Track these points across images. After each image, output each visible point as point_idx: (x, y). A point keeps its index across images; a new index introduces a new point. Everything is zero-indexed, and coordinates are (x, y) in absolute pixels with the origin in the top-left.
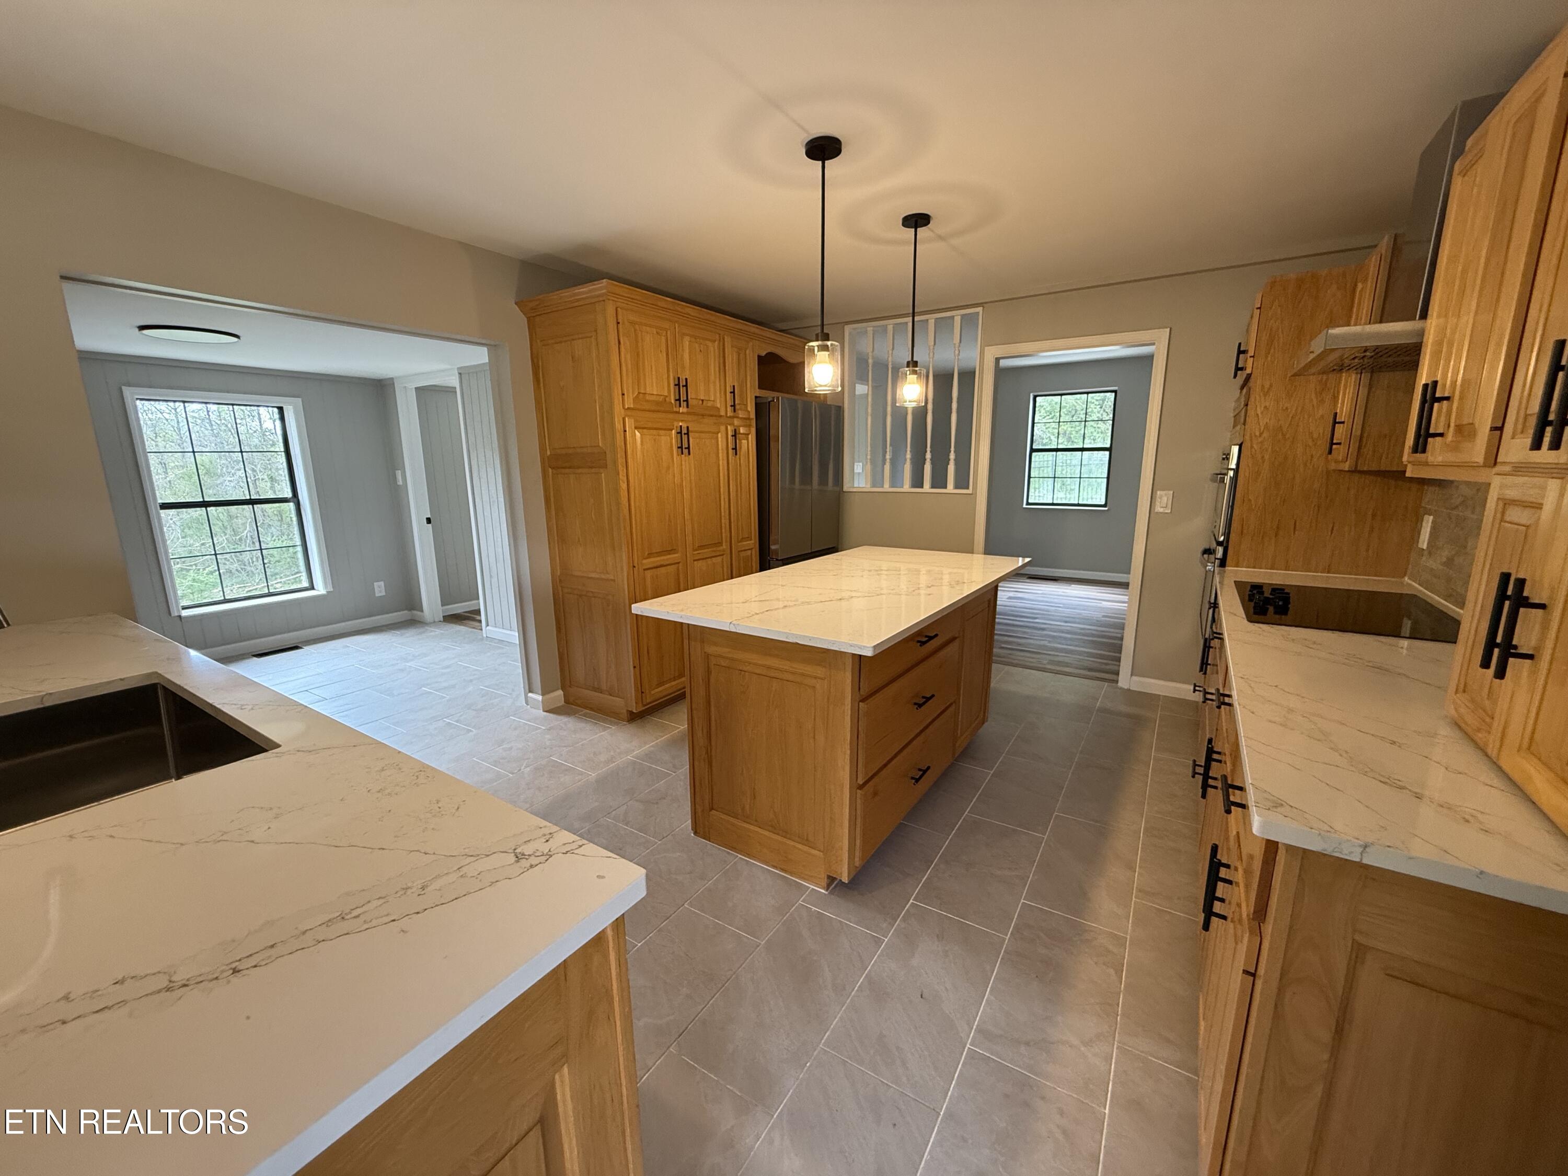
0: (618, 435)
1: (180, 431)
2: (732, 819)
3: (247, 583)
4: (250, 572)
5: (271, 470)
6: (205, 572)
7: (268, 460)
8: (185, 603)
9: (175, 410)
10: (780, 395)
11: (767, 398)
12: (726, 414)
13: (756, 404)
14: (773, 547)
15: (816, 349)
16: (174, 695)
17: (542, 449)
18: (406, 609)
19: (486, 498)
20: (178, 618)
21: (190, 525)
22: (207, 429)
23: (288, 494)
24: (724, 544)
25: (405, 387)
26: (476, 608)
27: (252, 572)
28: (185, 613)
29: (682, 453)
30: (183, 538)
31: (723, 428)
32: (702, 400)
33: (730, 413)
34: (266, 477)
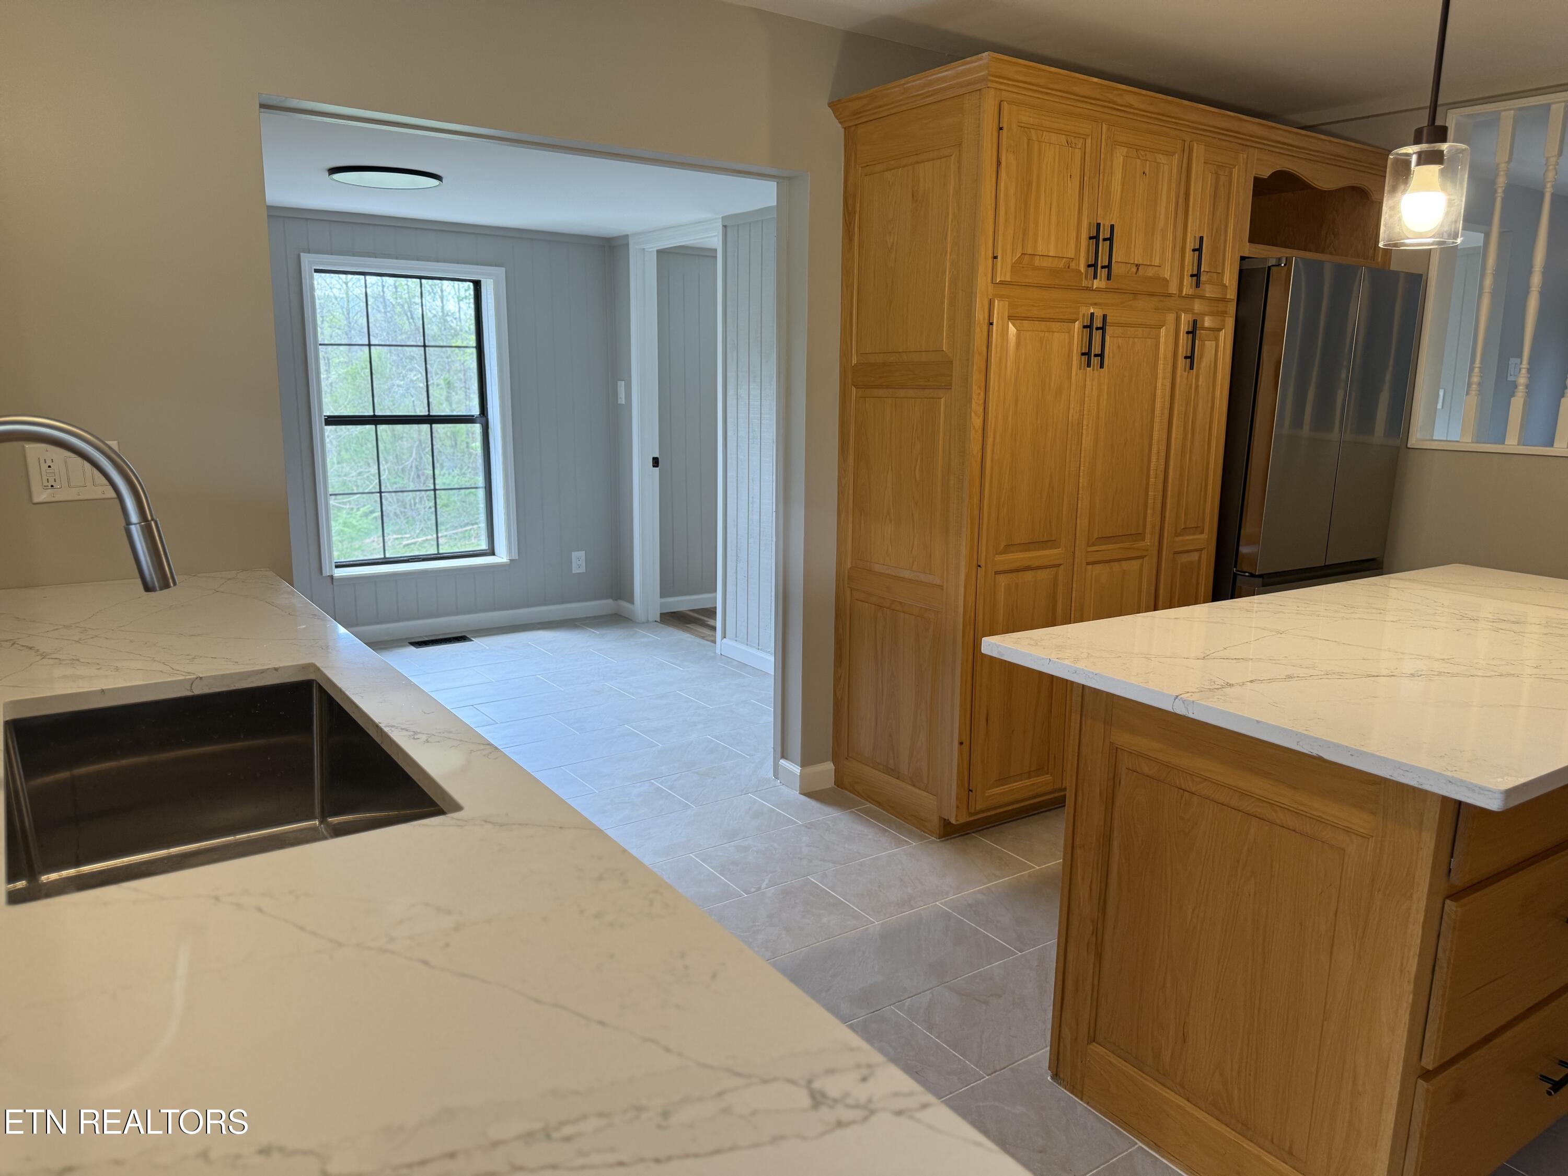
0: (978, 330)
1: (348, 314)
2: (1130, 1070)
3: (406, 533)
4: (410, 519)
5: (449, 371)
6: (359, 513)
7: (447, 358)
8: (337, 557)
9: (346, 284)
10: (1295, 255)
11: (1266, 259)
12: (1181, 290)
13: (1241, 272)
14: (1244, 550)
15: (1414, 159)
16: (331, 700)
17: (845, 354)
18: (611, 597)
19: (743, 432)
20: (329, 580)
21: (347, 445)
22: (380, 312)
23: (476, 411)
24: (1148, 536)
25: (644, 249)
26: (708, 605)
27: (413, 518)
28: (339, 573)
29: (1089, 365)
30: (338, 463)
31: (1171, 318)
32: (1138, 266)
33: (1187, 289)
34: (441, 382)
